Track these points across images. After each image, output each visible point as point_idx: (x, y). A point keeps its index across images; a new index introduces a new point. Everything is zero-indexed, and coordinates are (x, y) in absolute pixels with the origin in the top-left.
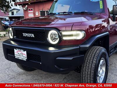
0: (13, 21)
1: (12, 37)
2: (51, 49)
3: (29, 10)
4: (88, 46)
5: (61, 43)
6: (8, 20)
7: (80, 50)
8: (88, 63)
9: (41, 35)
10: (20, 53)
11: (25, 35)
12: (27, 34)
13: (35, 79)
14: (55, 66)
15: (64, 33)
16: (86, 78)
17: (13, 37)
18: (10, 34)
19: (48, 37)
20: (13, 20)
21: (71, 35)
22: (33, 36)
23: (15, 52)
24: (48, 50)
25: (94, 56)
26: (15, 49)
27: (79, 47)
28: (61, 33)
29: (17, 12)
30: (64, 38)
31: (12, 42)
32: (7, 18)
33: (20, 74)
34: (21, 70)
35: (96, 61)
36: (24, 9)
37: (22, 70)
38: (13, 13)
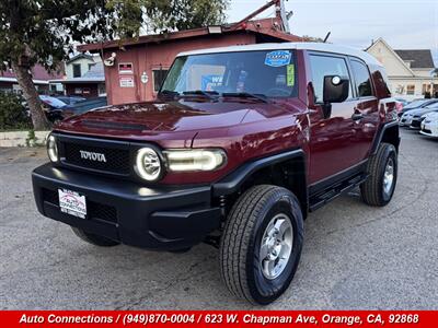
0: (77, 95)
1: (55, 159)
2: (145, 192)
3: (122, 66)
4: (231, 185)
5: (167, 180)
6: (61, 93)
7: (212, 195)
8: (236, 226)
9: (122, 157)
10: (71, 199)
11: (85, 154)
12: (89, 154)
13: (116, 265)
14: (151, 233)
15: (172, 155)
16: (230, 263)
17: (59, 158)
18: (51, 151)
19: (135, 163)
20: (77, 92)
21: (191, 161)
22: (103, 158)
23: (60, 196)
24: (137, 193)
25: (253, 209)
26: (60, 191)
27: (209, 189)
28: (165, 155)
29: (90, 65)
30: (174, 167)
31: (58, 173)
32: (60, 87)
33: (80, 253)
34: (84, 244)
35: (255, 222)
36: (108, 64)
37: (87, 244)
38: (77, 72)
